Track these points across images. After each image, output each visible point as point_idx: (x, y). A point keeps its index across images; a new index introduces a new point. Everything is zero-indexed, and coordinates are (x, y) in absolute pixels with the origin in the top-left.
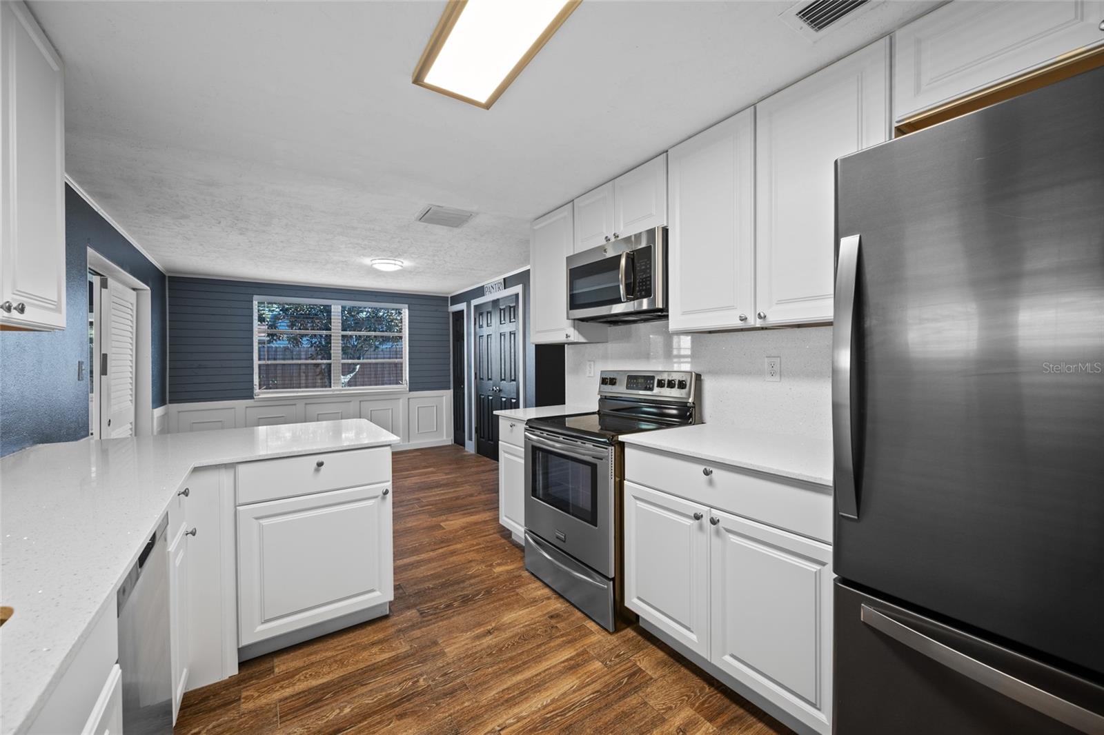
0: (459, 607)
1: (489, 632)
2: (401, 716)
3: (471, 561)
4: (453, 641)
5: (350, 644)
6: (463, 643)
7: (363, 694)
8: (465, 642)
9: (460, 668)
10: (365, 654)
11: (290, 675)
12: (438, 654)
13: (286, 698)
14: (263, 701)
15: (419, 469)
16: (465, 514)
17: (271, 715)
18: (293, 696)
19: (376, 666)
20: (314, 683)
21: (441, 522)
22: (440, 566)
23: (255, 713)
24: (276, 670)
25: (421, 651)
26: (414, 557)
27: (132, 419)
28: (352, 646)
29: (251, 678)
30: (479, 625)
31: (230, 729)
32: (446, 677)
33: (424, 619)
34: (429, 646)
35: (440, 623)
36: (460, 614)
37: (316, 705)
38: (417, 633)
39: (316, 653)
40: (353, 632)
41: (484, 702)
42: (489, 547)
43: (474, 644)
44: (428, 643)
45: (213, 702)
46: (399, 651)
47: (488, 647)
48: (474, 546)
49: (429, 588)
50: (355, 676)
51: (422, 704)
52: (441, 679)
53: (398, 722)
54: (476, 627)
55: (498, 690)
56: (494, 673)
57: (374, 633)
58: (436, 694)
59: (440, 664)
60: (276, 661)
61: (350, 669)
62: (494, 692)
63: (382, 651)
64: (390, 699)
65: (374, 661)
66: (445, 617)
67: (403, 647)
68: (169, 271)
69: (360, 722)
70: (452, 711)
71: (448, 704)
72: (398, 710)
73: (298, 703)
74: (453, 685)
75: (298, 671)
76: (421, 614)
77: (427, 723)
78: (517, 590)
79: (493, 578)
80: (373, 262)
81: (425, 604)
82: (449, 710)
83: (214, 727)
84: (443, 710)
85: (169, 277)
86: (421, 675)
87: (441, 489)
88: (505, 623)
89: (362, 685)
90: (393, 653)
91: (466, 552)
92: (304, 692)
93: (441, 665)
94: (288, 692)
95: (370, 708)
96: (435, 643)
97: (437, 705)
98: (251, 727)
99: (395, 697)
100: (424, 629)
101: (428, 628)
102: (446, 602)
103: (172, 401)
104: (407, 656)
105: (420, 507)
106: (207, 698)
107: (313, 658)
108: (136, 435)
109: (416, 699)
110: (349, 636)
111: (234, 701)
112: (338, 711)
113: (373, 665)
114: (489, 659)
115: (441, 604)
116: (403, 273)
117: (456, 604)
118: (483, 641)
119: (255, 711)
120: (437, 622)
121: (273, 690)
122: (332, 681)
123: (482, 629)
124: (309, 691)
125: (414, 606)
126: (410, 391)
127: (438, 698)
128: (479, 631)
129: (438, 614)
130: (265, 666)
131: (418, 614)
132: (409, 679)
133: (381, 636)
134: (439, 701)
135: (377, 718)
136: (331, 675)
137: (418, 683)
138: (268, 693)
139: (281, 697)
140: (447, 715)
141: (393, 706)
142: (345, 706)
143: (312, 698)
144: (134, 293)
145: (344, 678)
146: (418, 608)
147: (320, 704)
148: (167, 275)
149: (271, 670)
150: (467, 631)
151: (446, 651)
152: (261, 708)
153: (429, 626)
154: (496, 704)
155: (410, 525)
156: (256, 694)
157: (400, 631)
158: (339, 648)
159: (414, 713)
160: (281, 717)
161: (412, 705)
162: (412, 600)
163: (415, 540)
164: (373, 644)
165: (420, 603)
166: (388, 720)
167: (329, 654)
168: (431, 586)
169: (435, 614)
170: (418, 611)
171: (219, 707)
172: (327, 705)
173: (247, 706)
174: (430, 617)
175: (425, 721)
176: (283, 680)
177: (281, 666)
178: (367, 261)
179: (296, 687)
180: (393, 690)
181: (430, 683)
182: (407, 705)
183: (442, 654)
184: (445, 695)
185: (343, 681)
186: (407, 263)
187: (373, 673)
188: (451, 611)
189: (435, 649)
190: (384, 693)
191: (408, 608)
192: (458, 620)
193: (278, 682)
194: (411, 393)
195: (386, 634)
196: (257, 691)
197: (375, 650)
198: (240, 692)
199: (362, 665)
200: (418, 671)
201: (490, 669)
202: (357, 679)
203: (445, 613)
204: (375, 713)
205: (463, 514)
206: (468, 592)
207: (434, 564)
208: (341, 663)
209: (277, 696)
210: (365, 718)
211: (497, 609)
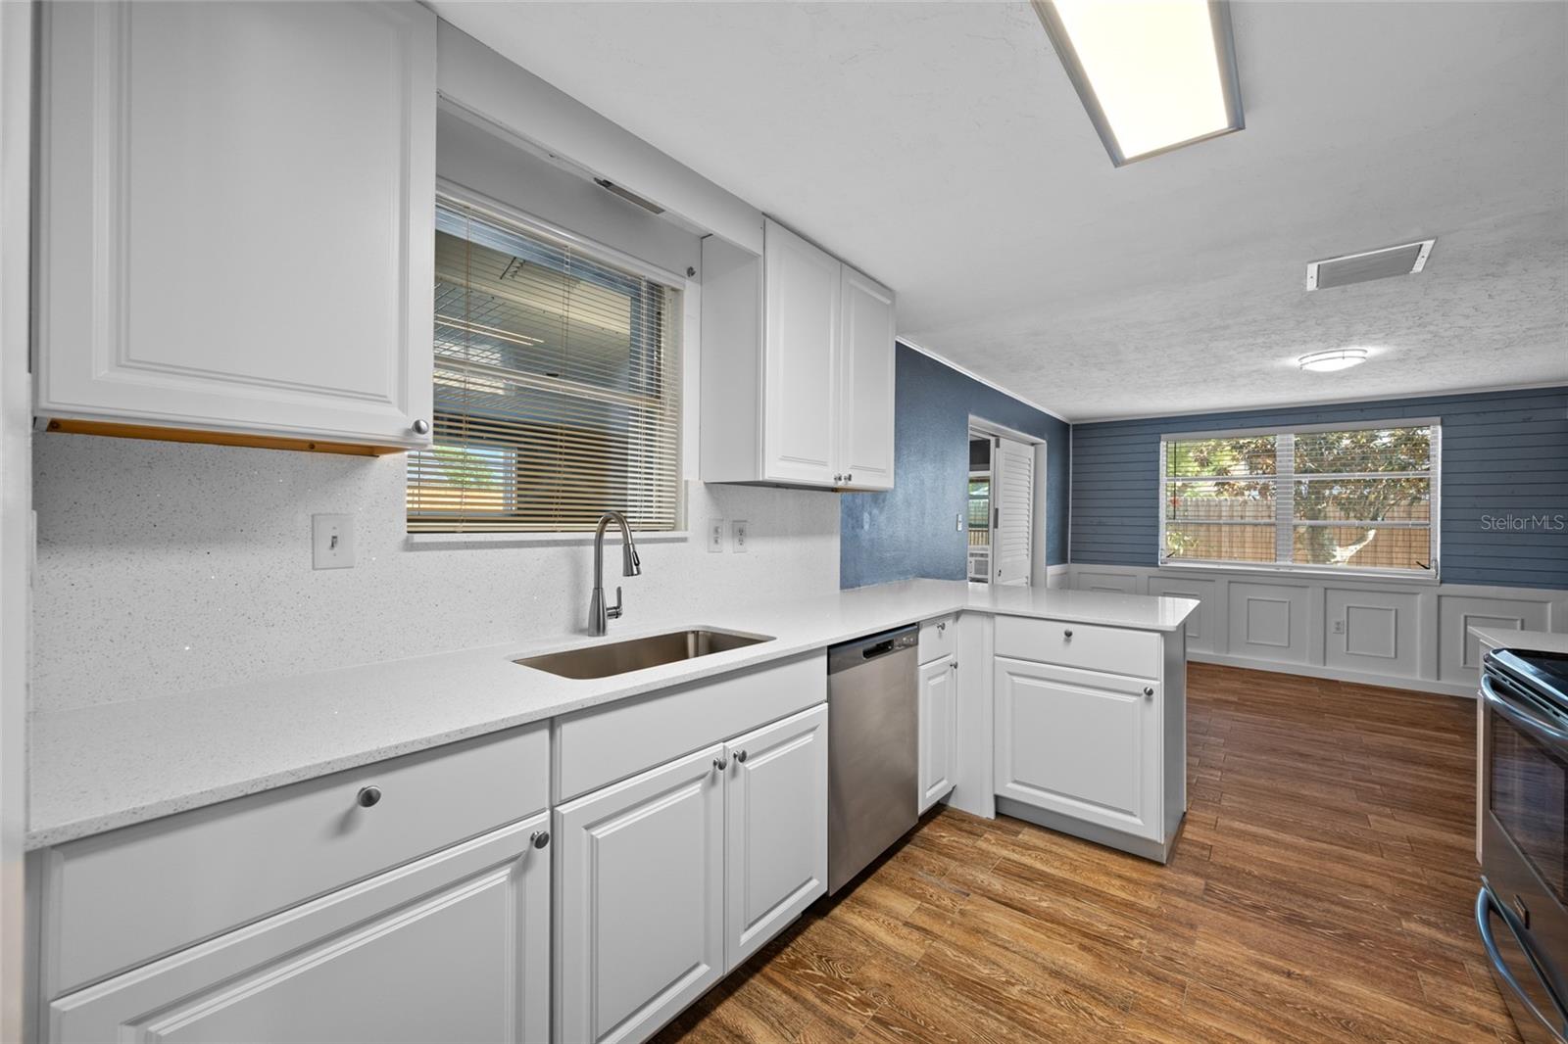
0: (1274, 920)
1: (1289, 975)
2: (1083, 947)
3: (1367, 887)
4: (1219, 942)
5: (1097, 861)
6: (1230, 953)
7: (1068, 905)
8: (1234, 954)
9: (1197, 969)
10: (1103, 879)
11: (1027, 847)
12: (1183, 937)
13: (1009, 860)
14: (993, 849)
15: (1423, 726)
16: (1444, 825)
17: (990, 861)
18: (1015, 862)
19: (1103, 895)
20: (1038, 865)
21: (1370, 813)
22: (1300, 862)
23: (983, 853)
24: (1020, 836)
25: (1166, 920)
26: (1269, 831)
27: (1028, 574)
28: (1098, 863)
29: (999, 828)
30: (1282, 956)
31: (961, 849)
32: (1168, 962)
33: (1205, 897)
34: (1181, 923)
35: (1223, 915)
36: (1263, 925)
37: (1025, 881)
38: (1181, 902)
39: (1061, 846)
40: (1110, 853)
41: (1190, 1020)
42: (1436, 890)
43: (1245, 966)
44: (1182, 920)
45: (965, 826)
46: (1140, 901)
47: (1264, 985)
48: (1402, 871)
49: (1249, 873)
50: (1076, 887)
51: (1114, 958)
52: (1160, 958)
53: (1077, 949)
54: (1273, 954)
55: (1223, 1028)
56: (1240, 1011)
57: (1130, 868)
58: (1140, 965)
59: (1174, 946)
60: (1026, 830)
61: (1078, 879)
62: (1215, 1025)
63: (1123, 888)
64: (1088, 929)
65: (1105, 889)
66: (1238, 914)
67: (1149, 901)
68: (1072, 420)
69: (1047, 921)
70: (1140, 991)
71: (1142, 983)
72: (1086, 942)
73: (1015, 870)
74: (1168, 975)
75: (1035, 848)
76: (1206, 889)
77: (1104, 975)
78: (1419, 973)
79: (1387, 930)
80: (1304, 361)
81: (1224, 884)
82: (1139, 987)
83: (954, 841)
84: (1131, 981)
85: (1073, 425)
86: (1142, 938)
87: (1437, 771)
88: (1331, 986)
89: (1075, 898)
90: (1132, 899)
91: (1372, 872)
92: (1025, 865)
93: (1175, 948)
94: (1015, 857)
95: (1064, 919)
96: (1192, 926)
97: (1130, 972)
98: (973, 859)
99: (1093, 931)
100: (1192, 905)
101: (1201, 908)
102: (1259, 902)
103: (1074, 560)
104: (1144, 911)
105: (1354, 779)
106: (963, 821)
107: (1055, 848)
108: (1032, 585)
109: (1115, 950)
110: (1103, 853)
111: (978, 836)
112: (1037, 898)
113: (1101, 892)
114: (1249, 995)
115: (1249, 899)
116: (1369, 366)
117: (1272, 913)
118: (1265, 974)
119: (983, 851)
120: (1219, 911)
121: (1006, 847)
122: (1054, 876)
123: (1281, 964)
124: (1030, 868)
125: (1207, 877)
126: (1441, 582)
127: (1136, 968)
128: (1273, 961)
129: (1230, 904)
130: (1015, 827)
131: (1203, 887)
132: (1125, 930)
133: (1135, 875)
134: (1134, 971)
135: (1063, 930)
136: (1057, 870)
137: (1130, 941)
138: (1002, 846)
139: (1007, 856)
140: (1132, 988)
141: (1086, 935)
142: (1046, 901)
143: (1027, 874)
144: (1032, 448)
145: (1064, 881)
146: (1210, 881)
147: (1029, 883)
148: (1071, 424)
149: (1017, 833)
150: (1252, 948)
151: (1197, 942)
152: (988, 852)
153: (1204, 906)
154: (1203, 1034)
155: (1306, 793)
156: (993, 841)
157: (1161, 886)
158: (1085, 857)
159: (1099, 956)
160: (995, 868)
161: (1103, 950)
162: (1210, 870)
163: (1292, 813)
164: (1120, 876)
165: (1218, 880)
166: (1071, 940)
167: (1070, 854)
168: (1256, 873)
169: (1226, 902)
170: (1207, 884)
171: (966, 831)
172: (1033, 887)
173: (981, 844)
174: (1215, 900)
175: (1103, 972)
176: (1018, 846)
177: (1027, 836)
178: (1294, 362)
179: (1023, 858)
180: (1099, 925)
181: (1144, 951)
182: (1099, 946)
183: (1191, 941)
184: (1149, 974)
185: (1063, 882)
186: (1373, 351)
187: (1096, 898)
188: (1253, 914)
189: (1187, 932)
190: (1088, 920)
191: (1197, 874)
192: (1256, 930)
193: (1014, 845)
194: (1443, 585)
195: (1143, 878)
196: (996, 840)
197: (1117, 882)
198: (986, 831)
199: (1090, 884)
200: (1142, 932)
201: (1238, 1004)
202: (1075, 890)
203: (1243, 911)
204: (1064, 925)
205: (1438, 824)
206: (1310, 915)
207: (1289, 854)
208: (1075, 869)
209: (1005, 853)
210: (1052, 922)
211: (1339, 962)
